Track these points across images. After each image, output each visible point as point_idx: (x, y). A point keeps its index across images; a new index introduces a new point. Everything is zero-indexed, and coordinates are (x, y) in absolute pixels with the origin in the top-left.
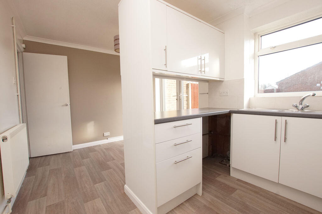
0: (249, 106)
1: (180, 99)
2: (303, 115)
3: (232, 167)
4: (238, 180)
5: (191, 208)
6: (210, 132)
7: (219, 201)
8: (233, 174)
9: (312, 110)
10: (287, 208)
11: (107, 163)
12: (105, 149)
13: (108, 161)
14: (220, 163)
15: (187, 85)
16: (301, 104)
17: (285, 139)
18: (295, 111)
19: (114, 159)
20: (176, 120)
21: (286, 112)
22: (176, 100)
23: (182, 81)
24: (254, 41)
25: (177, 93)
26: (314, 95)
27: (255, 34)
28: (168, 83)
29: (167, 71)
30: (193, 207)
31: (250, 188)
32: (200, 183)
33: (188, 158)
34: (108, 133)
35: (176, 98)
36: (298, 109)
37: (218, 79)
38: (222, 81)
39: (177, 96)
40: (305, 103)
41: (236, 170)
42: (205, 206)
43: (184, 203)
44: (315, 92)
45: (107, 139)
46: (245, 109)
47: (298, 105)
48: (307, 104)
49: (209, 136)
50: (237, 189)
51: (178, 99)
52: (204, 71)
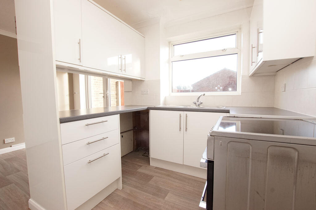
0: (165, 103)
1: (107, 97)
2: (199, 109)
3: (152, 158)
4: (156, 168)
5: (109, 205)
6: (134, 127)
7: (137, 190)
8: (152, 163)
9: (204, 106)
10: (188, 183)
11: (7, 177)
12: (5, 160)
13: (9, 175)
14: (143, 155)
15: (117, 83)
16: (198, 101)
17: (186, 129)
18: (194, 107)
19: (18, 171)
20: (89, 117)
21: (189, 107)
22: (103, 98)
23: (109, 79)
24: (168, 48)
25: (104, 90)
26: (204, 95)
27: (169, 42)
28: (95, 80)
29: (82, 66)
30: (111, 203)
31: (165, 172)
32: (120, 178)
33: (105, 155)
34: (12, 138)
35: (102, 95)
36: (196, 106)
37: (140, 79)
38: (143, 81)
39: (104, 93)
40: (200, 100)
41: (154, 159)
42: (124, 199)
43: (103, 201)
44: (205, 93)
45: (11, 146)
46: (161, 105)
47: (196, 102)
48: (202, 102)
49: (134, 132)
50: (154, 176)
51: (105, 97)
52: (125, 70)
